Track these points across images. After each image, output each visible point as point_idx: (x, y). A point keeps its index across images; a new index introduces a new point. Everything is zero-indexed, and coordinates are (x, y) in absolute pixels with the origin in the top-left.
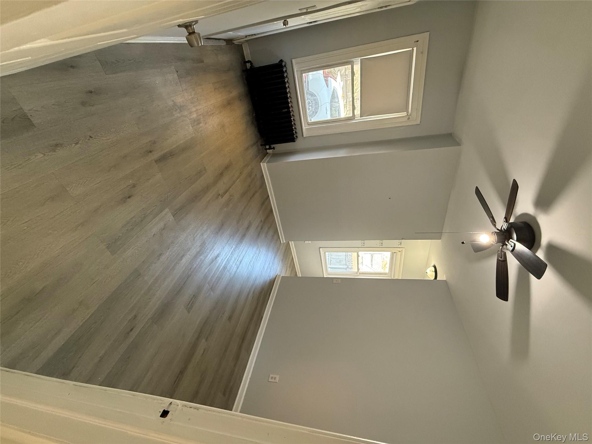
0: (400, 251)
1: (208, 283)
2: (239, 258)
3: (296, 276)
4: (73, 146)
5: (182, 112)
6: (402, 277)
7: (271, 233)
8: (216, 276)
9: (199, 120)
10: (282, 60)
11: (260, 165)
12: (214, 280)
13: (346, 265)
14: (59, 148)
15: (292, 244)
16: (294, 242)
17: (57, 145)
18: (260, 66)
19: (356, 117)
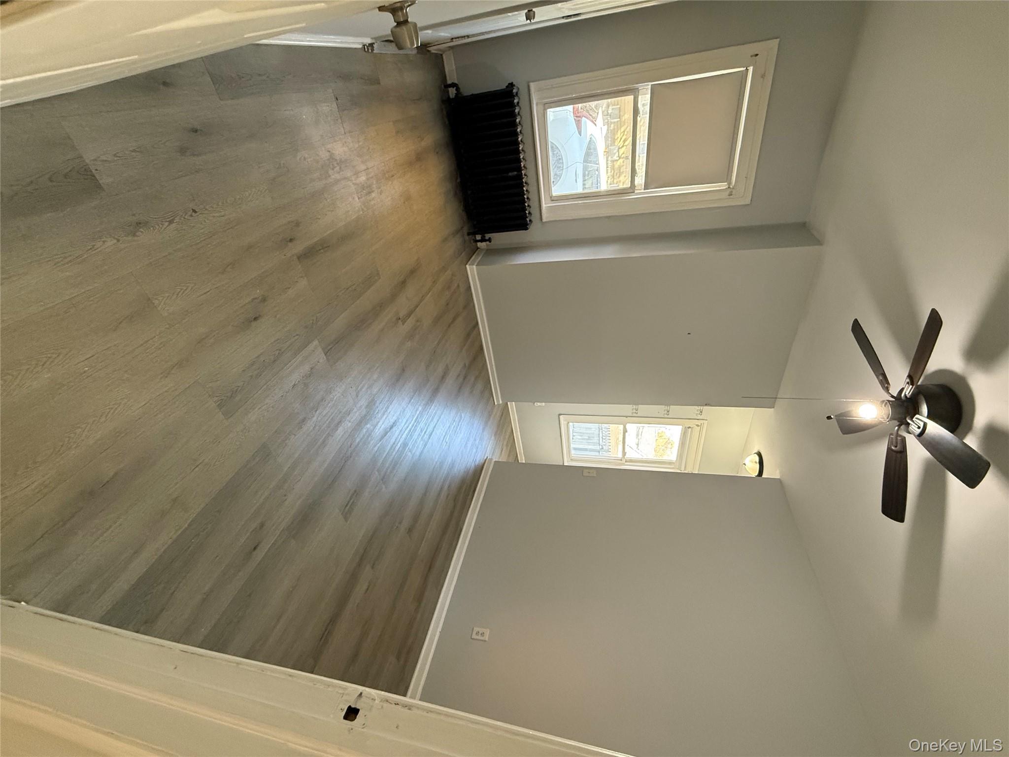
0: (700, 425)
1: (378, 471)
2: (427, 428)
3: (516, 461)
4: (165, 226)
5: (343, 171)
6: (699, 470)
7: (479, 386)
8: (390, 459)
9: (370, 186)
10: (512, 83)
11: (466, 268)
12: (387, 465)
13: (600, 445)
14: (141, 230)
15: (512, 406)
16: (517, 403)
17: (138, 224)
18: (472, 95)
19: (636, 188)
